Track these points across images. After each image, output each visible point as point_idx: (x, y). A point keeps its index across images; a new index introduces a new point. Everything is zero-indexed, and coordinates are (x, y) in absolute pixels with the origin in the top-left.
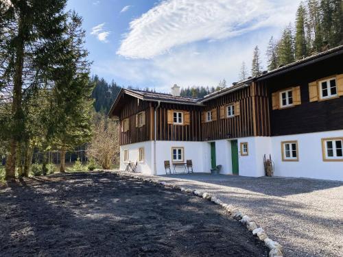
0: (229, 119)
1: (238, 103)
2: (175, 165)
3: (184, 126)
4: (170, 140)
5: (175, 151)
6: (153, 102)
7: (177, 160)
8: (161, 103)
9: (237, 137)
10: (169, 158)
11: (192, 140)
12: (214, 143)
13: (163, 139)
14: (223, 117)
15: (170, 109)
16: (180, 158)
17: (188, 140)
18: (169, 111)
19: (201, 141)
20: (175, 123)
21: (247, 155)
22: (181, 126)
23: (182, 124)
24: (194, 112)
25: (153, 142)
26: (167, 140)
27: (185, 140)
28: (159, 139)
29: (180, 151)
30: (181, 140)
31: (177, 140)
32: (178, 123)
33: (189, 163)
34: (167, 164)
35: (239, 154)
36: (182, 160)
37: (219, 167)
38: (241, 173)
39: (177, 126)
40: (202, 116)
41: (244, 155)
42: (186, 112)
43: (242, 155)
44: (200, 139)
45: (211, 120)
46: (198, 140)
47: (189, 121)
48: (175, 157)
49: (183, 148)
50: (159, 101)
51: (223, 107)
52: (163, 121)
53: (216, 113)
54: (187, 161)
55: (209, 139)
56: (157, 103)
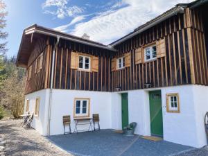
0: (148, 63)
1: (163, 41)
2: (78, 120)
3: (92, 74)
4: (73, 88)
5: (78, 103)
6: (51, 37)
7: (81, 114)
8: (61, 39)
9: (161, 86)
10: (71, 111)
11: (100, 90)
12: (127, 94)
13: (63, 87)
14: (140, 62)
15: (74, 51)
16: (84, 111)
17: (95, 90)
18: (73, 53)
19: (111, 91)
20: (80, 69)
21: (178, 112)
22: (87, 73)
23: (89, 70)
24: (104, 58)
25: (48, 90)
26: (68, 88)
27: (91, 89)
28: (57, 87)
29: (85, 103)
30: (87, 89)
31: (82, 89)
32: (84, 69)
33: (96, 118)
34: (66, 120)
35: (164, 110)
36: (87, 114)
37: (134, 126)
38: (166, 137)
39: (83, 72)
40: (112, 64)
41: (172, 112)
42: (94, 57)
43: (168, 111)
44: (109, 89)
45: (122, 67)
46: (107, 91)
47: (97, 67)
48: (78, 111)
49: (89, 99)
50: (58, 37)
51: (140, 49)
52: (64, 64)
53: (130, 57)
54: (94, 115)
55: (121, 88)
56: (56, 38)
